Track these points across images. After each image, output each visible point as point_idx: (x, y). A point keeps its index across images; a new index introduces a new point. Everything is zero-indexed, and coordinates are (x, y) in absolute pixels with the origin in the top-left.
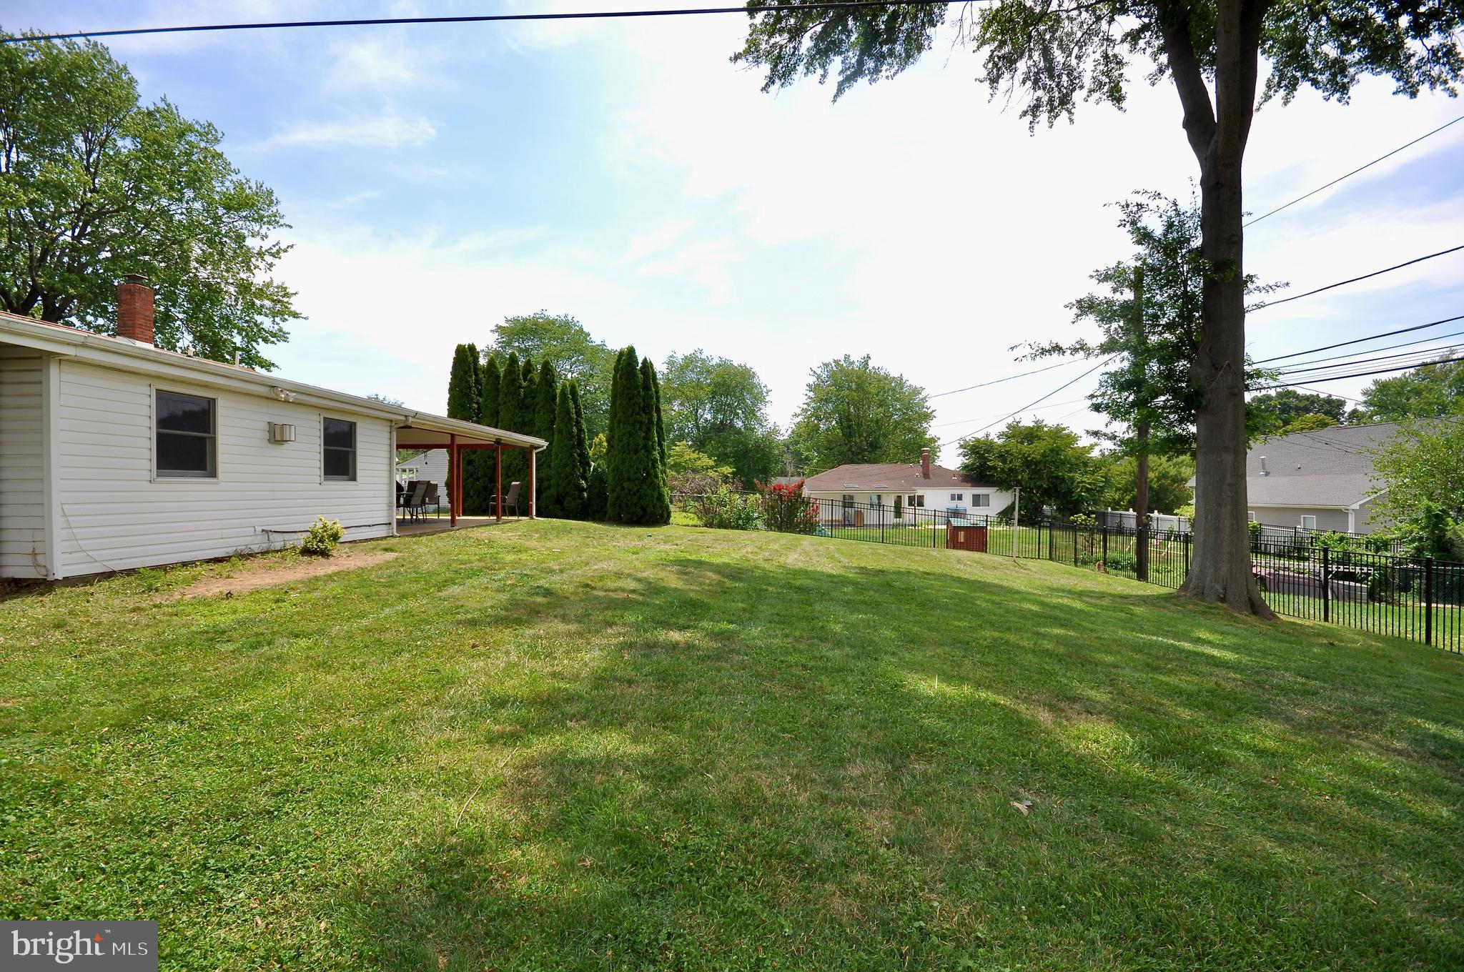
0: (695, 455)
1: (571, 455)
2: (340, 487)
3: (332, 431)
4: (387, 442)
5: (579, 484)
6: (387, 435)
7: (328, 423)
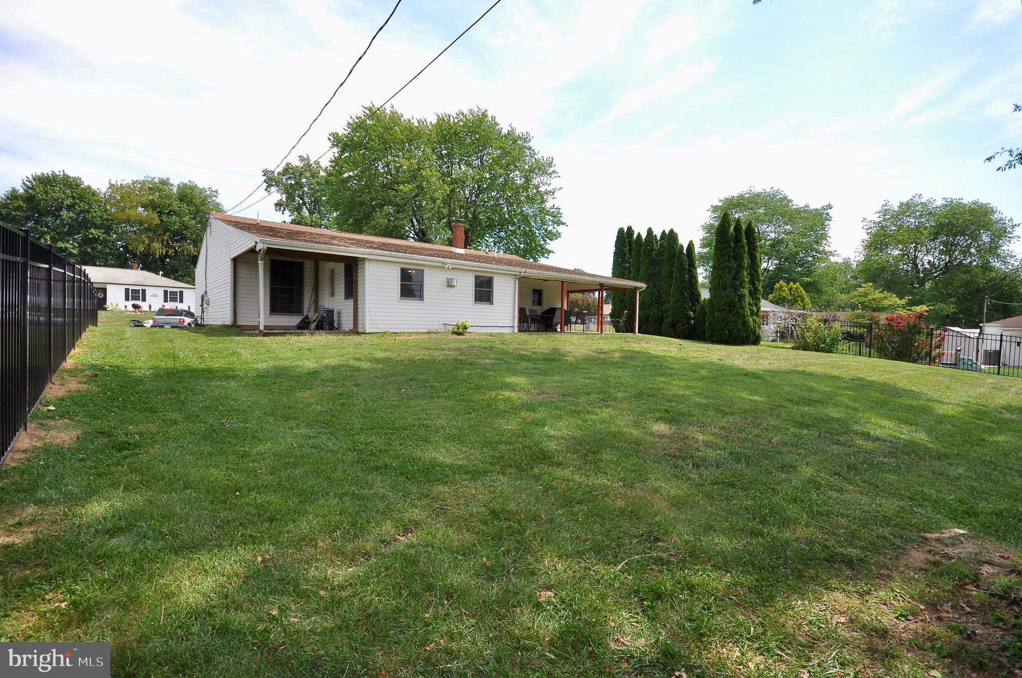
0: (882, 295)
1: (683, 294)
2: (483, 307)
3: (479, 280)
4: (513, 286)
5: (687, 314)
6: (513, 282)
7: (477, 278)
